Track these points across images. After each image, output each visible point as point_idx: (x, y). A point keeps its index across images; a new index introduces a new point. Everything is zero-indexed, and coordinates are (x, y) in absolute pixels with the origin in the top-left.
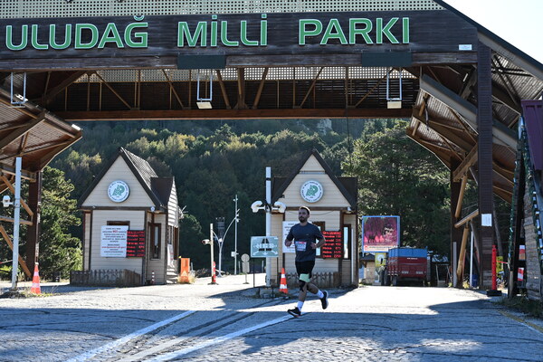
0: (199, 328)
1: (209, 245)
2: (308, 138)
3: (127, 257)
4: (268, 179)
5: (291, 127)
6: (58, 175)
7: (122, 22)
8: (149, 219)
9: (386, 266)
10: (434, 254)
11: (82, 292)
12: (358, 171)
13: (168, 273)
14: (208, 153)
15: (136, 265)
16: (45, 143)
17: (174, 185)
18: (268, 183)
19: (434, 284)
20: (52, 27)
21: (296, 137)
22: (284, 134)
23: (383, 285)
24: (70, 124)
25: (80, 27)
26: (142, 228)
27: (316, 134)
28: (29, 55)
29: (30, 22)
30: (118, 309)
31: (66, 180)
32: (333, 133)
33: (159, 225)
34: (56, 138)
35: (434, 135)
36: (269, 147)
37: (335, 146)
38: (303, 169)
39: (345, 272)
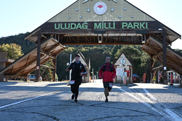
2: (100, 48)
7: (81, 23)
16: (58, 50)
20: (65, 24)
21: (98, 48)
25: (72, 24)
27: (102, 47)
28: (60, 30)
29: (60, 23)
32: (106, 47)
36: (91, 50)
37: (107, 50)
38: (121, 56)
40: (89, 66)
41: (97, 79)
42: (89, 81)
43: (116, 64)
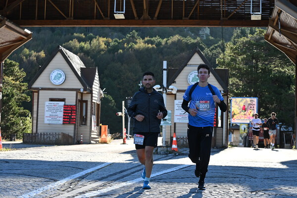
0: (115, 174)
1: (121, 117)
2: (193, 41)
3: (63, 124)
4: (164, 69)
5: (181, 33)
6: (14, 65)
8: (79, 97)
9: (248, 133)
10: (282, 125)
11: (32, 148)
12: (229, 65)
13: (92, 136)
14: (121, 51)
15: (70, 129)
16: (5, 43)
17: (97, 73)
18: (165, 73)
19: (282, 147)
21: (184, 40)
22: (176, 38)
23: (245, 146)
24: (23, 29)
26: (74, 104)
27: (198, 38)
30: (57, 160)
31: (20, 69)
32: (211, 38)
33: (86, 102)
34: (14, 39)
35: (284, 39)
36: (165, 47)
37: (212, 47)
38: (189, 63)
39: (218, 137)
40: (91, 92)
42: (90, 138)
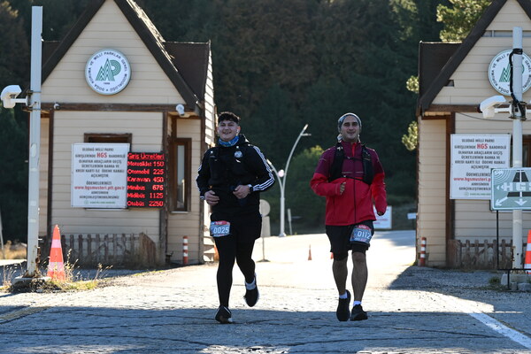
3: (128, 208)
8: (169, 130)
13: (205, 242)
26: (158, 148)
33: (187, 143)
38: (492, 27)
40: (202, 117)
41: (275, 232)
42: (201, 247)
43: (446, 97)
